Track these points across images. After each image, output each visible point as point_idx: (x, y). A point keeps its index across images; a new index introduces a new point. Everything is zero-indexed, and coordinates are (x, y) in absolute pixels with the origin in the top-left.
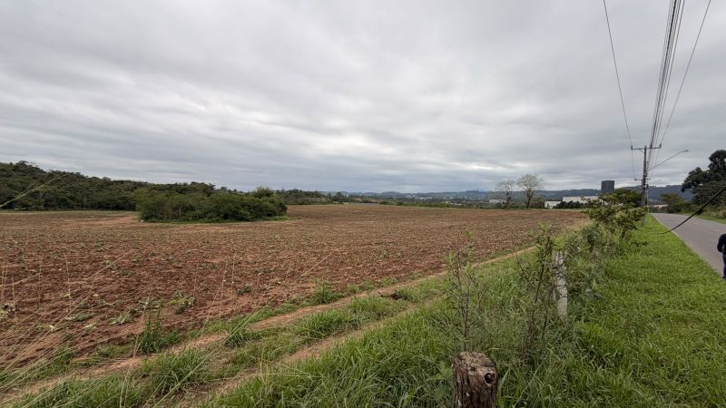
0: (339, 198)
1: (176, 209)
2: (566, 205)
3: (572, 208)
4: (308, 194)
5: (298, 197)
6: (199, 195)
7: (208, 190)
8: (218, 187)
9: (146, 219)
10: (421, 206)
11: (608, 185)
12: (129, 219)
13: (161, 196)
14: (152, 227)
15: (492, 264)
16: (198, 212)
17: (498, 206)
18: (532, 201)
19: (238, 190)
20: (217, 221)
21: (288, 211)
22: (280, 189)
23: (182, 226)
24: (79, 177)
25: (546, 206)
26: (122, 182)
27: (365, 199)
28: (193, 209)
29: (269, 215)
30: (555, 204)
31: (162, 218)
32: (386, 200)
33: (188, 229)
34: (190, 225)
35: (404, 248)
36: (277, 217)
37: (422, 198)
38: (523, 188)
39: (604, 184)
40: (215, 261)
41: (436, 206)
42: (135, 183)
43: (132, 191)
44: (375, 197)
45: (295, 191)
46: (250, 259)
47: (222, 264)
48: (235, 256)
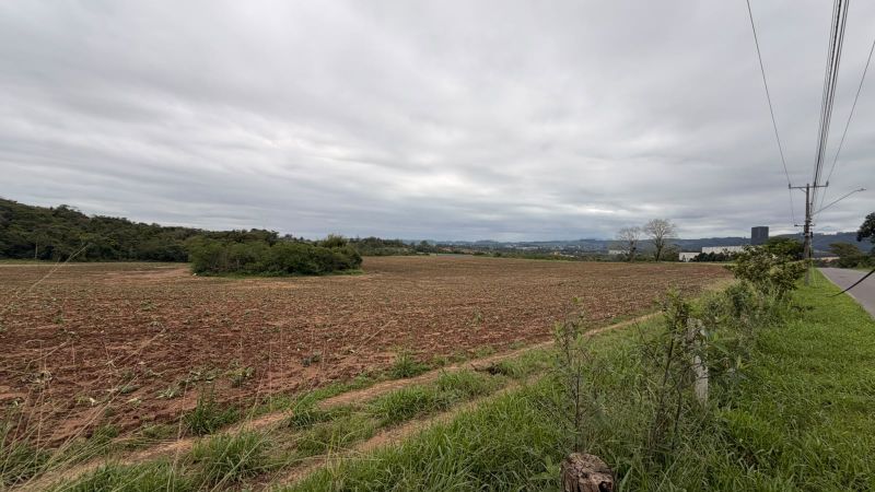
0: (424, 248)
1: (233, 260)
2: (707, 257)
3: (714, 261)
4: (387, 243)
5: (375, 246)
6: (260, 244)
7: (270, 238)
8: (281, 235)
9: (199, 272)
10: (524, 257)
11: (760, 233)
12: (179, 272)
13: (217, 245)
14: (206, 282)
15: (613, 331)
16: (258, 264)
17: (620, 258)
18: (662, 252)
19: (306, 238)
20: (281, 275)
21: (363, 264)
22: (354, 237)
23: (240, 281)
24: (125, 223)
25: (681, 258)
26: (173, 229)
27: (456, 250)
28: (252, 260)
29: (341, 268)
30: (693, 255)
31: (217, 272)
32: (481, 250)
33: (246, 284)
34: (249, 280)
35: (503, 310)
36: (350, 271)
37: (524, 248)
38: (652, 236)
39: (755, 230)
40: (276, 324)
41: (543, 258)
42: (187, 230)
43: (184, 239)
44: (468, 246)
45: (372, 240)
46: (318, 322)
47: (286, 327)
48: (301, 317)
